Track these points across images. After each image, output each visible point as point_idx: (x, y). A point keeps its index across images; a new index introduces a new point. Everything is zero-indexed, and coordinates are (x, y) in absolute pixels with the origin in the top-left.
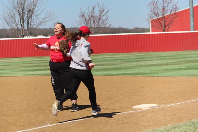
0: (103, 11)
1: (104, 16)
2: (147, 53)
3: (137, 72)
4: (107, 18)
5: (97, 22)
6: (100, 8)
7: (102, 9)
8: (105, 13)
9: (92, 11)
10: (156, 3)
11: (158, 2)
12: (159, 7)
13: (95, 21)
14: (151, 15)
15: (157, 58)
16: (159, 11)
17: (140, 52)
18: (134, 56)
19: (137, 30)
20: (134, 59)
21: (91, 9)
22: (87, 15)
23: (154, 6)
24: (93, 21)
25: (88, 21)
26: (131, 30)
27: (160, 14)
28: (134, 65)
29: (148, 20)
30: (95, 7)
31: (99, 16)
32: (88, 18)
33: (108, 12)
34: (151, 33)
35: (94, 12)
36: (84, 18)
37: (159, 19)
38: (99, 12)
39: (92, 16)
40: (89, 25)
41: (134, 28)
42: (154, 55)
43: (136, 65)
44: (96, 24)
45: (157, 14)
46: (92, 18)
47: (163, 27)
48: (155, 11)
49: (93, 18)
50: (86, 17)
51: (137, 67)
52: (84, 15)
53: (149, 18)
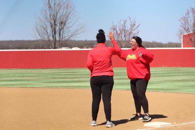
0: (134, 25)
1: (135, 30)
2: (177, 68)
3: (160, 87)
4: (138, 32)
5: (128, 36)
6: (132, 22)
7: (134, 23)
8: (136, 27)
9: (123, 25)
10: (187, 18)
11: (188, 18)
12: (190, 23)
13: (126, 35)
14: (181, 30)
15: (185, 74)
16: (189, 27)
17: (170, 66)
18: (162, 71)
19: (170, 45)
20: (162, 74)
21: (122, 23)
22: (119, 28)
23: (185, 22)
24: (124, 35)
25: (119, 35)
26: (164, 44)
27: (190, 30)
28: (160, 80)
29: (178, 36)
30: (126, 21)
31: (130, 30)
32: (119, 32)
33: (139, 26)
34: (182, 48)
35: (125, 26)
36: (115, 32)
37: (189, 35)
38: (130, 26)
39: (123, 30)
40: (120, 38)
41: (168, 43)
42: (182, 70)
43: (162, 80)
44: (127, 38)
45: (188, 30)
46: (123, 32)
47: (193, 43)
48: (186, 27)
49: (125, 32)
50: (117, 30)
51: (162, 82)
52: (115, 28)
53: (180, 33)
